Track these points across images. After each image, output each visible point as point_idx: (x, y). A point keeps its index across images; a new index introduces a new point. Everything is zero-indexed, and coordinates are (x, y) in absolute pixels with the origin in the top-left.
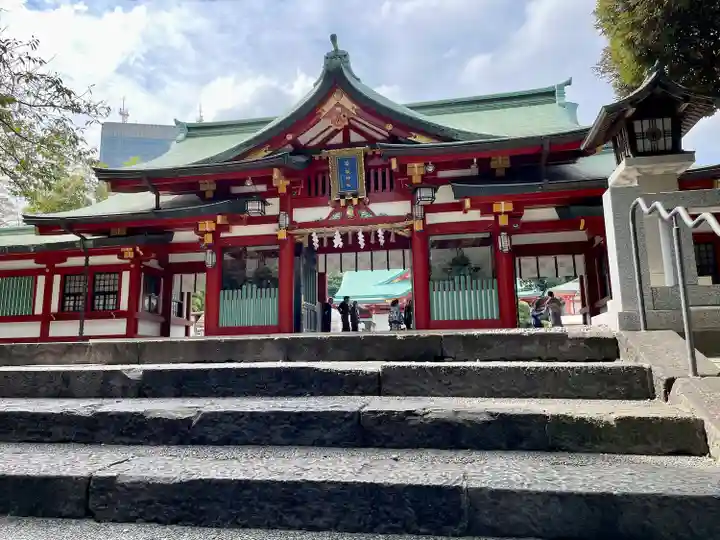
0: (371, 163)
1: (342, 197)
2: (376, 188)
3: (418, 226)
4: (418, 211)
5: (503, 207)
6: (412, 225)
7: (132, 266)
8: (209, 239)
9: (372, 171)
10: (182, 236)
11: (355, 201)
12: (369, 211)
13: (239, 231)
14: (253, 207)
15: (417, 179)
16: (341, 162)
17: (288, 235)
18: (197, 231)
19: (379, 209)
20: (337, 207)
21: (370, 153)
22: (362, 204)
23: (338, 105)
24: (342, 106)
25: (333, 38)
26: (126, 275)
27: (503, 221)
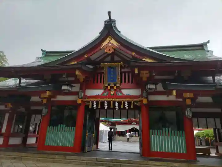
0: (123, 70)
1: (109, 85)
2: (125, 82)
3: (145, 101)
4: (145, 94)
5: (188, 95)
6: (142, 101)
7: (10, 111)
8: (45, 101)
9: (123, 74)
10: (35, 99)
11: (115, 87)
12: (122, 93)
13: (60, 98)
14: (65, 88)
15: (144, 79)
16: (110, 68)
17: (82, 101)
18: (40, 98)
19: (125, 92)
20: (106, 89)
21: (123, 66)
22: (119, 89)
23: (109, 42)
24: (111, 43)
25: (109, 13)
26: (7, 116)
27: (188, 102)
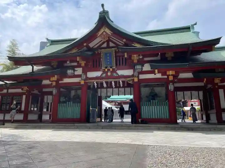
0: (118, 55)
1: (106, 68)
2: (120, 64)
3: (136, 80)
4: (136, 74)
5: (171, 73)
6: (134, 79)
7: (26, 93)
8: (54, 83)
9: (118, 58)
10: (46, 82)
11: (111, 70)
12: (117, 74)
13: (66, 80)
14: (70, 72)
15: (135, 61)
16: (106, 54)
17: (84, 82)
18: (50, 81)
19: (120, 72)
20: (104, 72)
21: (117, 51)
22: (114, 71)
23: (104, 31)
25: (103, 5)
26: (24, 97)
27: (171, 78)
